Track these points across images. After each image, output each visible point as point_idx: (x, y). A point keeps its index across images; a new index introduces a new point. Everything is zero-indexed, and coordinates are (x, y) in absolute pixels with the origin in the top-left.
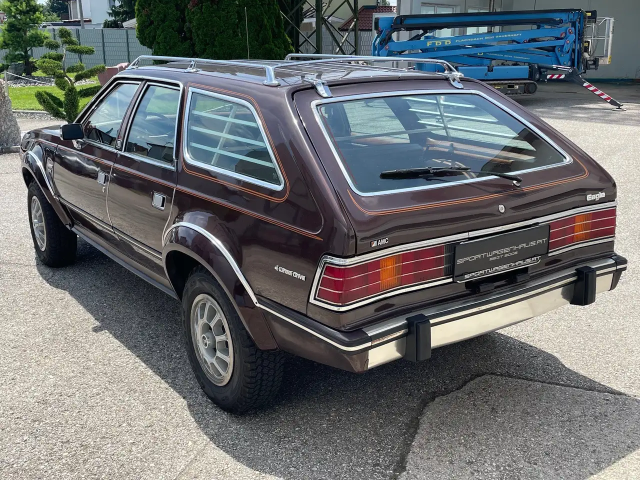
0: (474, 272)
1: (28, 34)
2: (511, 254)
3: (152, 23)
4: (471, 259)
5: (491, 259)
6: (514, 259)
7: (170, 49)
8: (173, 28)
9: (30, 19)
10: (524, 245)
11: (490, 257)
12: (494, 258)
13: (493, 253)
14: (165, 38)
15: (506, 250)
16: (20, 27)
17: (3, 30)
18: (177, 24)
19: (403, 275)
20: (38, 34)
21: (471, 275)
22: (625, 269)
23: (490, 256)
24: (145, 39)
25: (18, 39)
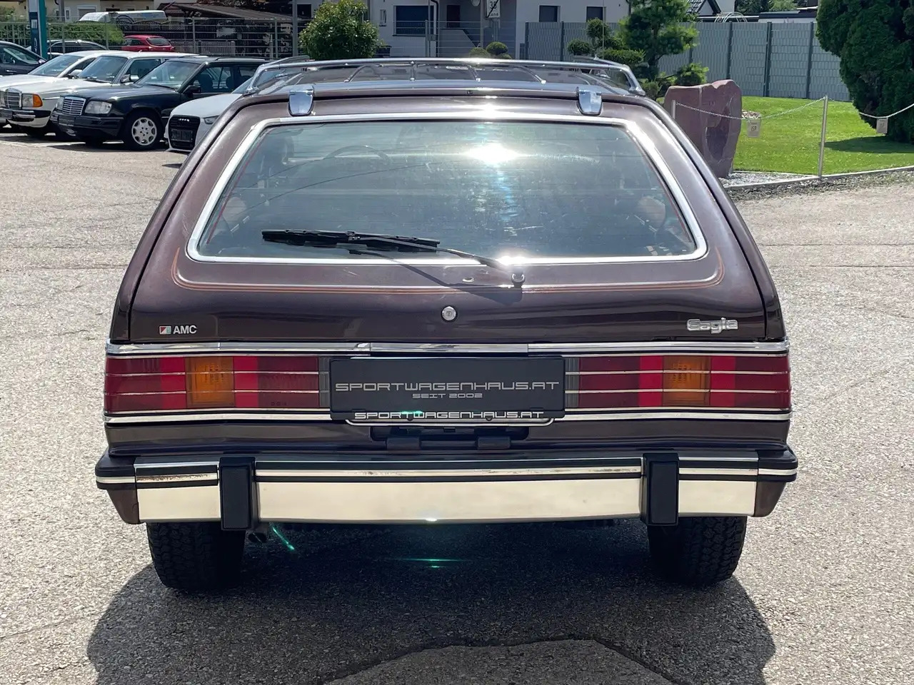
0: (378, 412)
1: (662, 32)
2: (466, 396)
3: (844, 8)
4: (367, 387)
5: (415, 396)
6: (477, 406)
7: (871, 56)
8: (882, 19)
9: (664, 8)
10: (498, 385)
11: (415, 392)
12: (425, 396)
13: (421, 386)
14: (863, 37)
15: (450, 386)
16: (647, 21)
17: (622, 26)
18: (891, 9)
19: (236, 391)
20: (676, 33)
21: (369, 414)
22: (792, 478)
23: (411, 389)
24: (829, 38)
25: (641, 42)
